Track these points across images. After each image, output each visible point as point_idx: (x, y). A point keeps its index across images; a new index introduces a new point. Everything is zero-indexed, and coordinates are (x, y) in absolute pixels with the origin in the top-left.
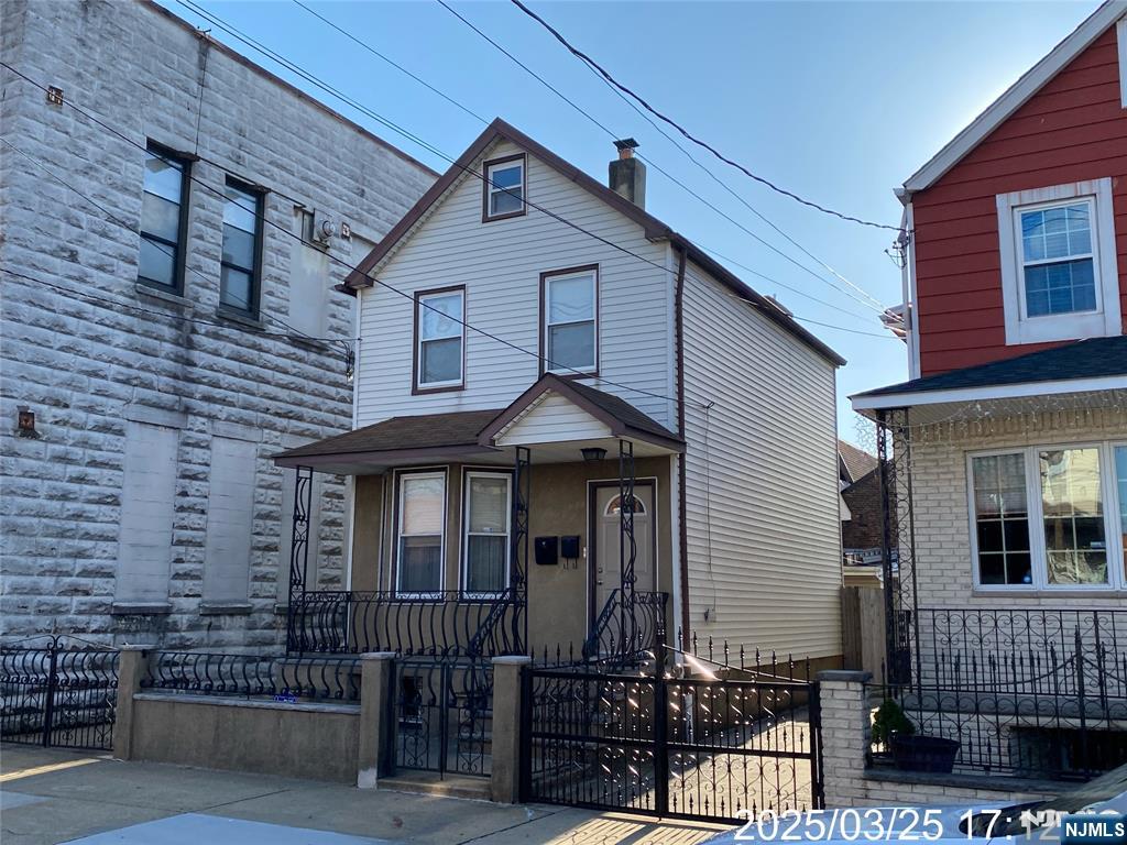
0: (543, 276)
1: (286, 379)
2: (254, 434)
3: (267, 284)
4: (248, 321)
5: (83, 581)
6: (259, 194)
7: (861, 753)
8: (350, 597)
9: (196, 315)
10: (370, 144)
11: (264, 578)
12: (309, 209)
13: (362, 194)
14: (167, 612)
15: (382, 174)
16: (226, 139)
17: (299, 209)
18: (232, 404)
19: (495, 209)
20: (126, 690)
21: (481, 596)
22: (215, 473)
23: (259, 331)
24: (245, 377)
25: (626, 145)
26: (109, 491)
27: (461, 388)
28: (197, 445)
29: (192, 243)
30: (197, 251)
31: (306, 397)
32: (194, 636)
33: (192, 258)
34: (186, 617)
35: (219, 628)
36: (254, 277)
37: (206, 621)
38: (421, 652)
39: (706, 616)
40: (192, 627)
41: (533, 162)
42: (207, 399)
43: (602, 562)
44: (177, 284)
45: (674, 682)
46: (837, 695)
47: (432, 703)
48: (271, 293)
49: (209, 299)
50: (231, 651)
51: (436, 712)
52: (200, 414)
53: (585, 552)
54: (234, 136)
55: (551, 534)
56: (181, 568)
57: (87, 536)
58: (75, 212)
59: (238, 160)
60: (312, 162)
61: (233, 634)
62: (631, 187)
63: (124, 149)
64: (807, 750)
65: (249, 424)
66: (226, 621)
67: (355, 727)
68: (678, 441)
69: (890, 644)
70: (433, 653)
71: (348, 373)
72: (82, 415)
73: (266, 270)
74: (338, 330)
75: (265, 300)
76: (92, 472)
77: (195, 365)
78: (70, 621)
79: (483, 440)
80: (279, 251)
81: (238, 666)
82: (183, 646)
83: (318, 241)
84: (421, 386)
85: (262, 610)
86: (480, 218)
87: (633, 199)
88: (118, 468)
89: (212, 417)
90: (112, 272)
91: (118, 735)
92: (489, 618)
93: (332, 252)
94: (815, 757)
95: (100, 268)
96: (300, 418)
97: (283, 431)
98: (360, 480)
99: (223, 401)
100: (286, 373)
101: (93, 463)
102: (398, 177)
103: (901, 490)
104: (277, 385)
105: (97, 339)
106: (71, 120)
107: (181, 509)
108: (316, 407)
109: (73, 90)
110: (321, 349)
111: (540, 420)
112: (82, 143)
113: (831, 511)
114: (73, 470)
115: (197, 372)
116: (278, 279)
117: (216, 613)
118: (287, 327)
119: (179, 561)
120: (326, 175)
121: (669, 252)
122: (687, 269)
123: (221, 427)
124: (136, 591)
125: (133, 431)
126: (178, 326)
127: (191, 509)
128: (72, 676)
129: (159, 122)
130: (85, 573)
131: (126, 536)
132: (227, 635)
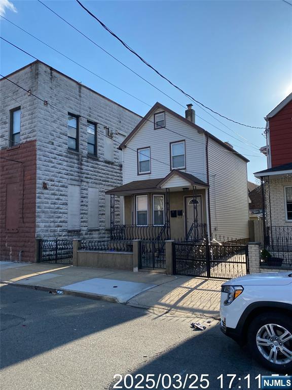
0: (170, 143)
1: (105, 172)
2: (98, 186)
3: (99, 148)
4: (95, 157)
5: (61, 224)
6: (95, 124)
7: (259, 262)
8: (125, 226)
9: (82, 157)
10: (121, 108)
11: (102, 222)
12: (107, 127)
13: (120, 122)
14: (80, 231)
15: (125, 116)
16: (86, 111)
17: (105, 127)
18: (92, 179)
19: (157, 126)
20: (75, 250)
21: (158, 225)
22: (89, 196)
23: (98, 160)
24: (95, 172)
25: (190, 106)
26: (65, 202)
27: (150, 173)
28: (84, 190)
29: (80, 138)
30: (81, 140)
31: (109, 176)
32: (86, 236)
33: (80, 142)
34: (84, 232)
35: (92, 234)
36: (95, 146)
37: (89, 233)
38: (147, 239)
39: (215, 229)
40: (86, 234)
41: (167, 113)
42: (86, 178)
43: (188, 216)
44: (77, 149)
45: (211, 246)
46: (252, 248)
47: (150, 251)
48: (99, 150)
49: (85, 152)
50: (95, 240)
51: (151, 253)
52: (85, 182)
53: (184, 214)
54: (89, 110)
55: (175, 210)
56: (83, 220)
57: (60, 213)
58: (52, 132)
59: (90, 116)
60: (107, 115)
61: (95, 235)
62: (191, 117)
63: (62, 115)
64: (245, 261)
65: (96, 184)
66: (94, 232)
67: (132, 257)
68: (207, 185)
69: (265, 235)
70: (150, 239)
71: (121, 170)
72: (57, 183)
73: (98, 144)
74: (116, 158)
75: (98, 152)
76: (61, 197)
77: (82, 169)
78: (58, 234)
79: (158, 187)
80: (101, 139)
81: (96, 244)
82: (84, 239)
83: (110, 136)
84: (139, 173)
85: (102, 229)
86: (153, 129)
87: (192, 121)
88: (66, 196)
89: (87, 182)
90: (62, 147)
91: (74, 260)
92: (161, 232)
93: (114, 138)
94: (247, 263)
95: (59, 146)
96: (108, 182)
97: (104, 185)
98: (126, 197)
99: (90, 178)
100: (104, 170)
101: (61, 195)
102: (128, 116)
103: (267, 196)
104: (103, 174)
105: (60, 164)
106: (50, 109)
107: (82, 205)
108: (112, 179)
109: (50, 101)
110: (112, 163)
111: (172, 181)
112: (53, 114)
113: (246, 200)
114: (56, 197)
115: (84, 171)
116: (101, 146)
117: (91, 230)
118: (104, 158)
119: (82, 218)
120: (111, 118)
121: (204, 135)
122: (209, 140)
123: (90, 184)
124: (72, 226)
125: (70, 187)
126: (78, 160)
127: (84, 205)
128: (61, 247)
129: (70, 107)
130: (61, 222)
131: (69, 213)
132: (94, 236)
